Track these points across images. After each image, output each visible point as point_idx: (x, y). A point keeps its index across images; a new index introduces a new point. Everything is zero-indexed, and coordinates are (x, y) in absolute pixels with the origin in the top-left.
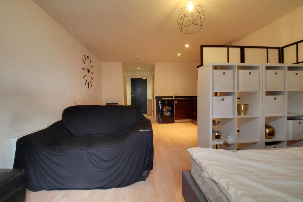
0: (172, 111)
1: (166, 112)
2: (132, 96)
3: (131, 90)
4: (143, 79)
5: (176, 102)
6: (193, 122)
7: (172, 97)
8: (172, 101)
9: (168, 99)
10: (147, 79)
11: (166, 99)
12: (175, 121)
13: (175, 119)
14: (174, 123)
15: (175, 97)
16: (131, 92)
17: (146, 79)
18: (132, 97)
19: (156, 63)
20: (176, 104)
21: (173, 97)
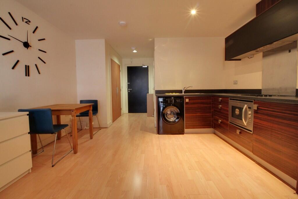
0: (180, 115)
1: (171, 114)
2: (129, 89)
3: (128, 82)
4: (143, 67)
5: (187, 100)
6: (215, 134)
7: (180, 91)
8: (181, 98)
9: (174, 94)
10: (148, 67)
11: (171, 94)
12: (186, 130)
13: (186, 128)
14: (183, 134)
15: (186, 91)
16: (128, 84)
17: (146, 67)
18: (129, 91)
19: (156, 39)
20: (187, 103)
21: (183, 91)
